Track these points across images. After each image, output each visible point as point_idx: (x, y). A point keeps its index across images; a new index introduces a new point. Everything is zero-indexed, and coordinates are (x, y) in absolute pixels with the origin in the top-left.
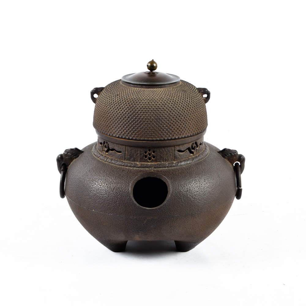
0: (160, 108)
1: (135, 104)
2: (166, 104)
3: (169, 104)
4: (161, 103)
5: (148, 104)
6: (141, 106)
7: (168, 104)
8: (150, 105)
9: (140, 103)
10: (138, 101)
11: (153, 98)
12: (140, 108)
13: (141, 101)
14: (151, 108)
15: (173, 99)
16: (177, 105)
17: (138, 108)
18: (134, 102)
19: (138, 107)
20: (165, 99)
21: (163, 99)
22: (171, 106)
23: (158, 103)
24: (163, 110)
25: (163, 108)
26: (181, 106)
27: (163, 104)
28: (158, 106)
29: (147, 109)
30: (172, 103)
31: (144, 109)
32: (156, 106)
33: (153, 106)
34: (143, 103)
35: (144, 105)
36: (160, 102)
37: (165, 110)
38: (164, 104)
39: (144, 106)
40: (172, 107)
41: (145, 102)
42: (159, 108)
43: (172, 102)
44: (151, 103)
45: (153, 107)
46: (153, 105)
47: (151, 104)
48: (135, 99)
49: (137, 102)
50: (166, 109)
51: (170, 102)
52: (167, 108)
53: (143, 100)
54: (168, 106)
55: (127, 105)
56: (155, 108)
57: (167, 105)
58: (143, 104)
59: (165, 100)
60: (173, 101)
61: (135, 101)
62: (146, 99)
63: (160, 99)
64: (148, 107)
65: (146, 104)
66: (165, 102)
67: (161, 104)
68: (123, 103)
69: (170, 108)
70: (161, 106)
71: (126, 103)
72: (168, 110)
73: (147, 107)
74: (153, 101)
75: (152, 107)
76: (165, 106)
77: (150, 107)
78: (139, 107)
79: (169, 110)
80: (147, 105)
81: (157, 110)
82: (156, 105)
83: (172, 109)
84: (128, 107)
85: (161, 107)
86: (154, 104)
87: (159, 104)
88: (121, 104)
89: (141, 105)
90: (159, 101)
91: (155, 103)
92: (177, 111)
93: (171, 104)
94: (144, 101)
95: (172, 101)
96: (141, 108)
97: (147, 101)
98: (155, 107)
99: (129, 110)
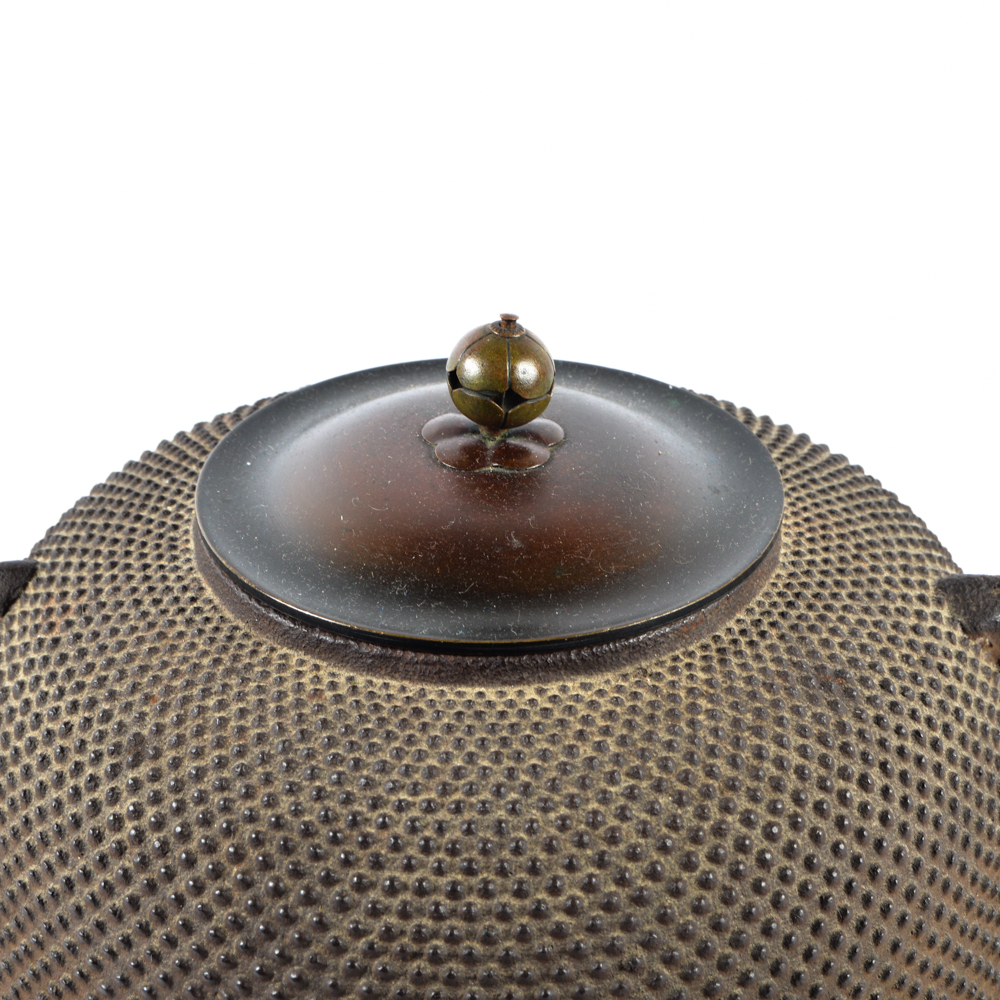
0: (577, 954)
1: (309, 900)
2: (639, 900)
3: (676, 893)
4: (589, 887)
5: (446, 904)
6: (378, 926)
7: (669, 901)
8: (469, 917)
9: (361, 887)
10: (347, 863)
11: (499, 828)
12: (362, 943)
13: (377, 864)
14: (478, 948)
15: (719, 831)
16: (757, 888)
17: (338, 948)
18: (297, 873)
19: (345, 938)
20: (628, 832)
21: (613, 839)
22: (698, 910)
23: (554, 890)
24: (607, 963)
25: (612, 950)
26: (804, 891)
27: (609, 907)
28: (559, 933)
29: (435, 959)
30: (705, 884)
31: (405, 956)
32: (533, 925)
33: (501, 927)
34: (392, 890)
35: (404, 914)
36: (580, 875)
37: (632, 968)
38: (622, 895)
39: (410, 926)
40: (701, 927)
41: (411, 879)
42: (563, 952)
43: (704, 865)
44: (486, 893)
45: (507, 935)
46: (504, 916)
47: (478, 903)
48: (308, 832)
49: (329, 880)
50: (641, 954)
51: (688, 865)
52: (648, 944)
53: (400, 859)
54: (663, 918)
55: (225, 899)
56: (528, 956)
57: (650, 912)
58: (396, 903)
59: (633, 855)
60: (714, 858)
61: (316, 857)
62: (426, 849)
63: (581, 844)
64: (452, 939)
65: (427, 902)
66: (634, 869)
67: (585, 900)
68: (190, 862)
69: (684, 935)
70: (593, 929)
71: (217, 873)
72: (659, 967)
73: (435, 935)
74: (502, 872)
75: (488, 940)
76: (627, 926)
77: (471, 935)
78: (357, 933)
79: (669, 961)
80: (437, 916)
81: (545, 976)
82: (538, 913)
83: (703, 952)
84: (237, 925)
85: (588, 942)
86: (515, 903)
87: (572, 910)
88: (170, 876)
89: (375, 912)
90: (571, 867)
91: (520, 893)
92: (757, 956)
93: (694, 892)
94: (409, 868)
95: (701, 853)
96: (372, 952)
97: (439, 871)
98: (523, 936)
99: (249, 950)
